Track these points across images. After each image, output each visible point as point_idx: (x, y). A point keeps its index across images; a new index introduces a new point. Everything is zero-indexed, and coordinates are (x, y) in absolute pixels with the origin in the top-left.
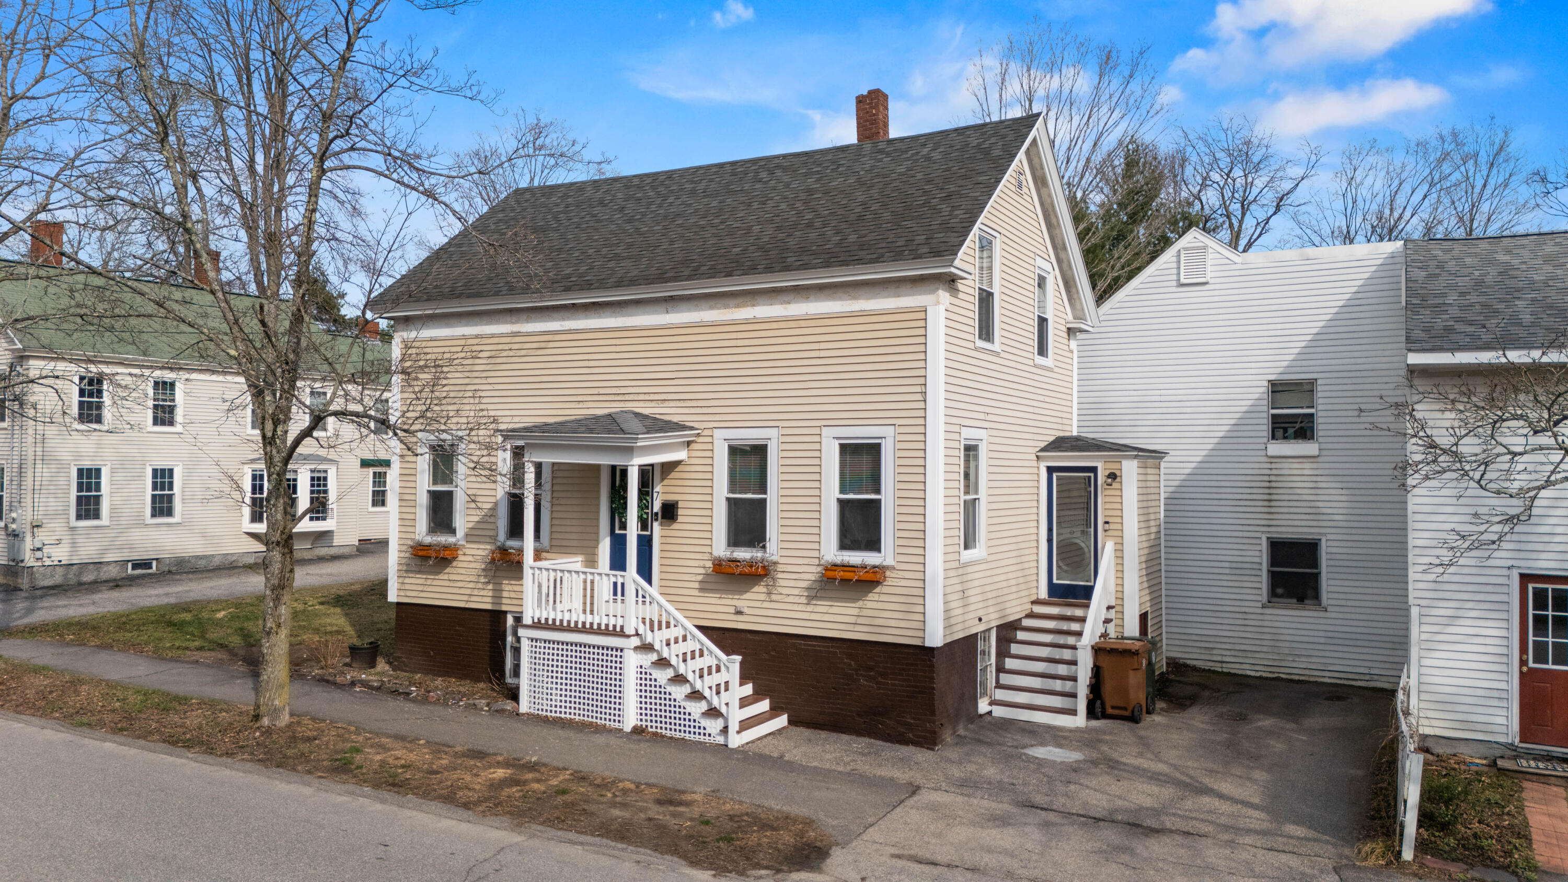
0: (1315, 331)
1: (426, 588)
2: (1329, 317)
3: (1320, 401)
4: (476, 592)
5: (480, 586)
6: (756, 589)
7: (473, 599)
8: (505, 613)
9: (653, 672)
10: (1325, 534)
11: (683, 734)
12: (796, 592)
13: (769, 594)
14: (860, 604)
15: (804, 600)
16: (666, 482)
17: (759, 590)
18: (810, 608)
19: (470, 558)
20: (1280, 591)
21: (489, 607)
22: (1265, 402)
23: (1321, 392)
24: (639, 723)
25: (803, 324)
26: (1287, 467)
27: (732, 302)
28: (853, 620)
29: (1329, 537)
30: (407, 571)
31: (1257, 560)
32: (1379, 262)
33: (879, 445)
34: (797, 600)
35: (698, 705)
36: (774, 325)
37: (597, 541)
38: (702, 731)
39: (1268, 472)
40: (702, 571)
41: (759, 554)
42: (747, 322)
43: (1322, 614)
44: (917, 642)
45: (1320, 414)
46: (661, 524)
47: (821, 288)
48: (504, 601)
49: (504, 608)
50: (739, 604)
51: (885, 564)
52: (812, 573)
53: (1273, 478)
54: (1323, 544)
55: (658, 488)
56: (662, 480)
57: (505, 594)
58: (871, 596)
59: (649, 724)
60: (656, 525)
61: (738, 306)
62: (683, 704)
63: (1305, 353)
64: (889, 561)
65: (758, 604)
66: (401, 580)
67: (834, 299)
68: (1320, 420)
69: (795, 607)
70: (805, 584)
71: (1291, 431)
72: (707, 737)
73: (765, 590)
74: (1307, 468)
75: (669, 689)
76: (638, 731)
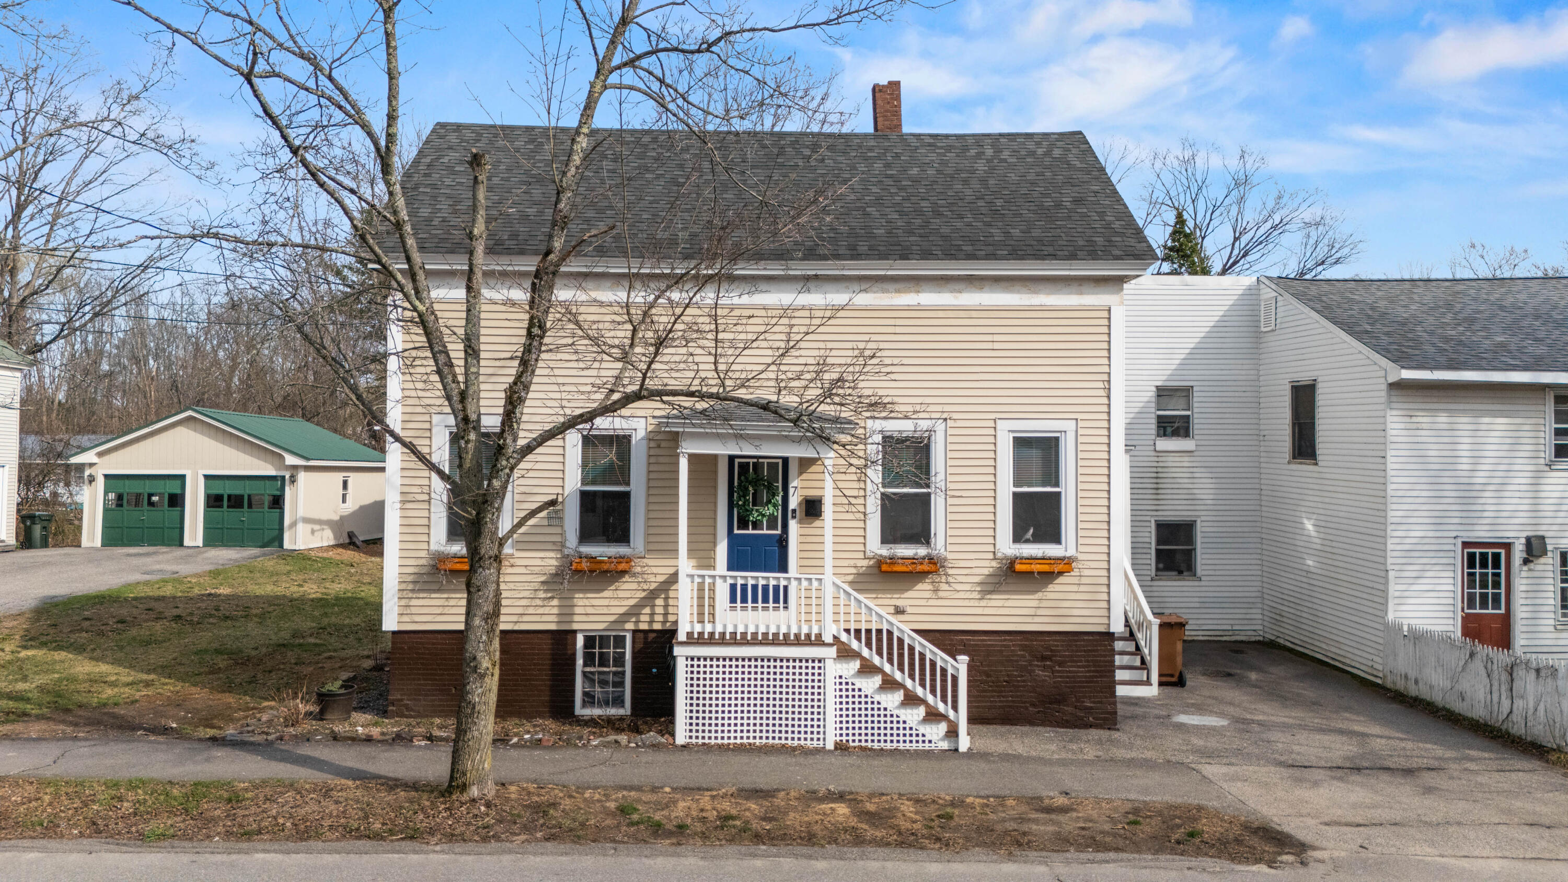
0: (1192, 346)
1: (446, 610)
2: (1202, 335)
3: (1195, 405)
4: (531, 611)
5: (539, 602)
6: (920, 586)
7: (525, 618)
8: (574, 632)
9: (856, 681)
10: (1199, 516)
11: (895, 745)
12: (967, 587)
13: (936, 590)
14: (1039, 595)
15: (976, 595)
16: (804, 476)
17: (923, 588)
18: (983, 603)
19: (523, 570)
20: (1161, 566)
21: (553, 627)
22: (1153, 405)
23: (1197, 397)
24: (838, 738)
25: (974, 314)
26: (1171, 460)
27: (891, 286)
28: (1032, 612)
29: (1203, 518)
30: (413, 591)
31: (1148, 540)
32: (1240, 292)
33: (1057, 439)
34: (968, 595)
35: (915, 711)
36: (941, 314)
37: (715, 544)
38: (920, 738)
39: (1155, 464)
40: (854, 571)
41: (922, 551)
42: (909, 308)
43: (1196, 583)
44: (1102, 629)
45: (1196, 416)
46: (800, 522)
47: (997, 280)
48: (576, 618)
49: (575, 627)
50: (900, 603)
51: (1068, 554)
52: (987, 567)
53: (1160, 470)
54: (1199, 524)
55: (794, 483)
56: (800, 473)
57: (577, 610)
58: (1051, 587)
59: (851, 738)
60: (793, 525)
61: (898, 291)
62: (895, 712)
63: (1183, 365)
64: (1071, 552)
65: (923, 602)
66: (403, 602)
67: (1011, 292)
68: (1196, 421)
69: (966, 603)
70: (977, 579)
71: (1169, 430)
72: (927, 744)
73: (930, 587)
74: (1186, 461)
75: (877, 698)
76: (841, 747)
